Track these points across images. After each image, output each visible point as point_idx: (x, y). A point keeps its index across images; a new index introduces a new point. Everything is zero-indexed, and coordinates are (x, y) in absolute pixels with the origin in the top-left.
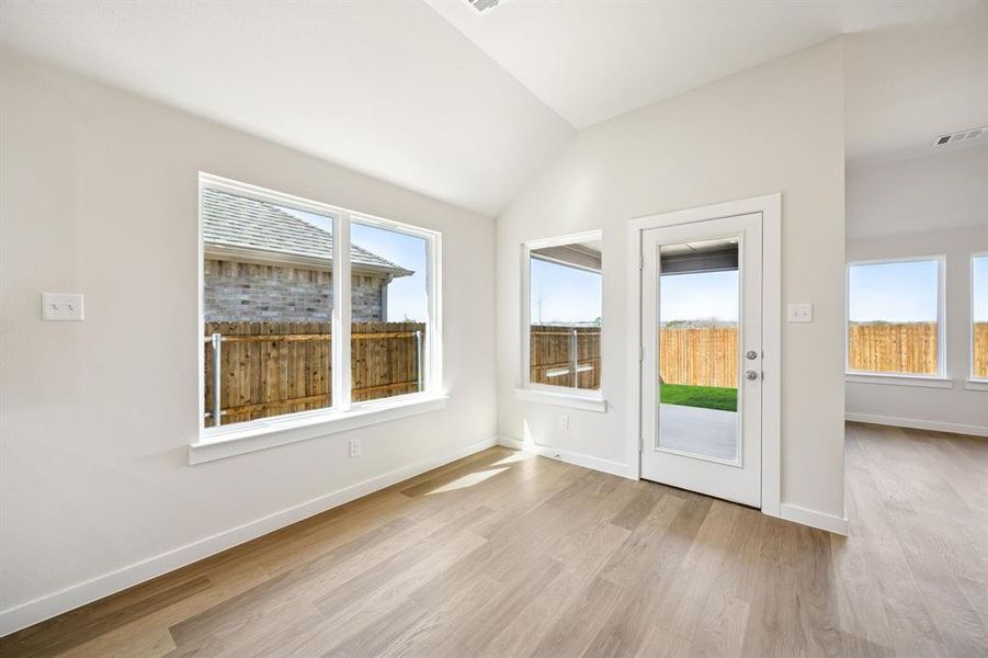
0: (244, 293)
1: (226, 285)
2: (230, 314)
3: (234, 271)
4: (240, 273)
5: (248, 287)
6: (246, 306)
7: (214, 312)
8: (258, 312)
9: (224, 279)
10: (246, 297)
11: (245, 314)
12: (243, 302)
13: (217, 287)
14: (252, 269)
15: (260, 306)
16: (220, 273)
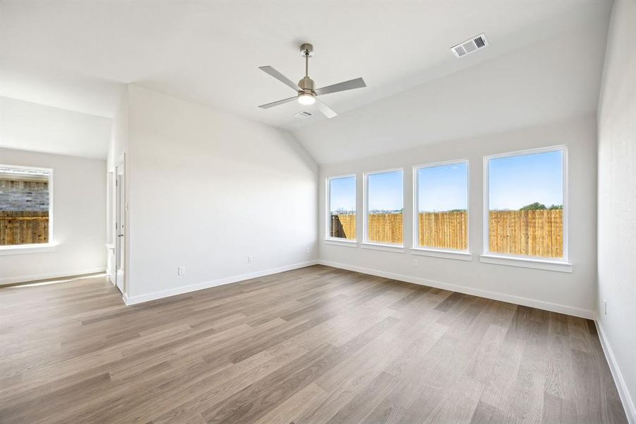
0: (28, 196)
1: (16, 193)
2: (19, 207)
3: (21, 186)
4: (25, 187)
5: (31, 193)
6: (29, 203)
7: (8, 206)
8: (37, 206)
9: (14, 190)
10: (29, 199)
11: (29, 207)
12: (28, 201)
13: (10, 194)
14: (33, 185)
15: (39, 202)
16: (12, 187)
